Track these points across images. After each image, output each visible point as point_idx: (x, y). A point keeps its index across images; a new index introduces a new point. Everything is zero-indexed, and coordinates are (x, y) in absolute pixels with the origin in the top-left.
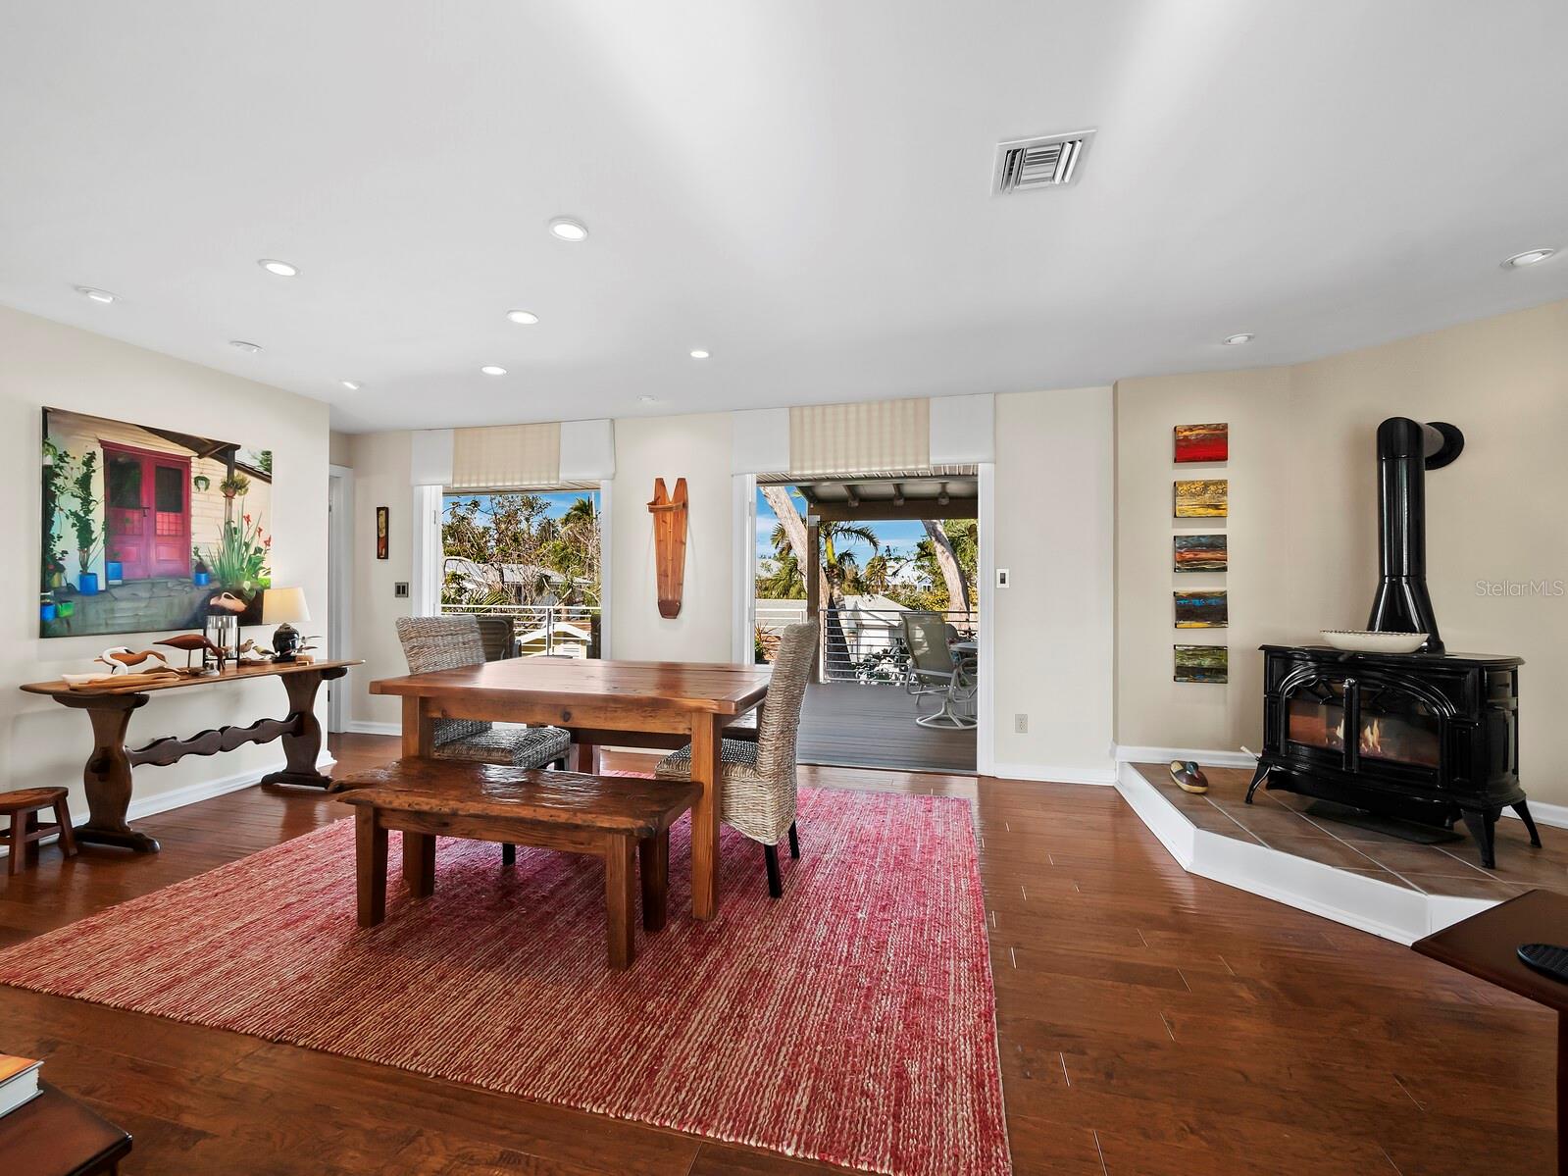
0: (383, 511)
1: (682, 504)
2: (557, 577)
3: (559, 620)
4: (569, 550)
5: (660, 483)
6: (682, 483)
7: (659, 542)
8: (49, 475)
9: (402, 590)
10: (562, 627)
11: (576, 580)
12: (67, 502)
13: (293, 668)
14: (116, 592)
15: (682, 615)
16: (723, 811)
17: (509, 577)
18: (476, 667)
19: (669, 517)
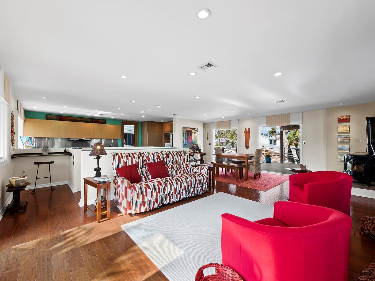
0: (208, 134)
1: (249, 132)
2: (230, 141)
3: (231, 149)
4: (233, 135)
5: (246, 129)
6: (249, 129)
7: (245, 137)
8: (183, 133)
9: (210, 144)
10: (231, 150)
11: (234, 141)
12: (184, 136)
13: (201, 153)
14: (187, 145)
15: (249, 148)
16: (249, 169)
17: (221, 141)
18: (222, 153)
19: (247, 134)
